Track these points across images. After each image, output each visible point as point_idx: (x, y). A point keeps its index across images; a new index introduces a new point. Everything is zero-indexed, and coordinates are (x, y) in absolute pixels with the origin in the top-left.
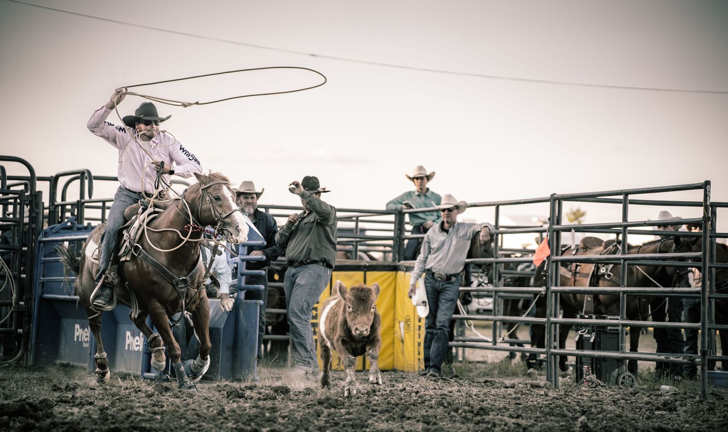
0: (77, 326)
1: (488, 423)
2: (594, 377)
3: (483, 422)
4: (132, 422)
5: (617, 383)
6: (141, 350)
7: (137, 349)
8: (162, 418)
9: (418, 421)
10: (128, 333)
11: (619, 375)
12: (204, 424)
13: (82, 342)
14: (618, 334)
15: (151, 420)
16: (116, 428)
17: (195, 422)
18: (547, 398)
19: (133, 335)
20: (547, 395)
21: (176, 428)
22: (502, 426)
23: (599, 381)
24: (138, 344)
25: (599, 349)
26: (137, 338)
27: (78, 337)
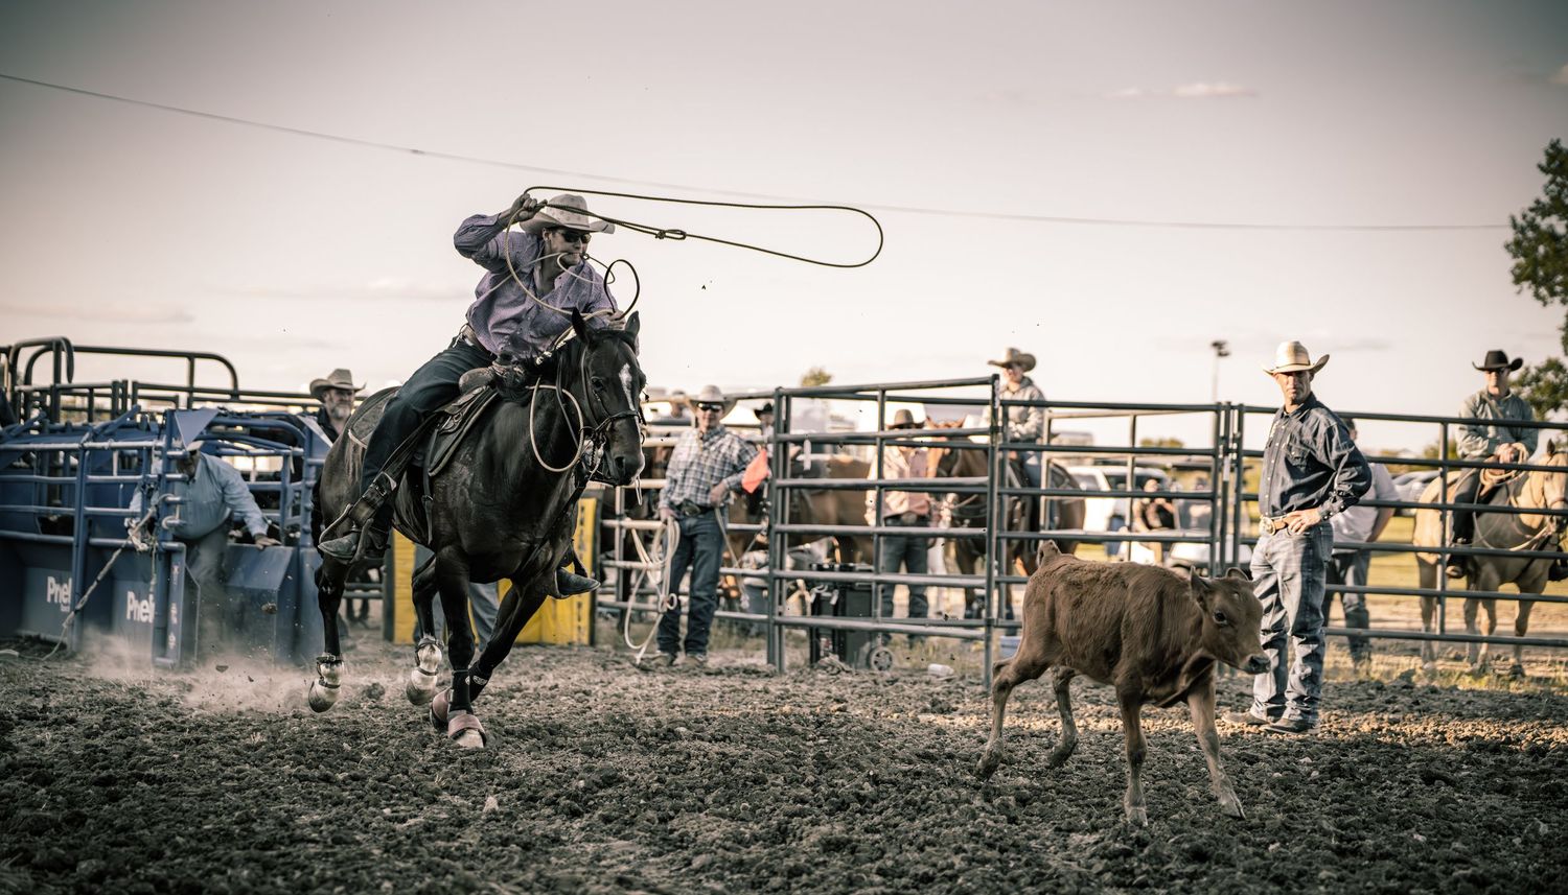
0: (51, 580)
1: (680, 753)
2: (835, 658)
3: (672, 753)
4: (134, 766)
5: (868, 665)
6: (151, 621)
7: (144, 619)
8: (181, 757)
9: (575, 751)
10: (131, 595)
11: (871, 651)
12: (247, 767)
13: (58, 605)
14: (870, 591)
15: (165, 761)
16: (110, 776)
17: (234, 764)
18: (767, 697)
19: (139, 598)
20: (767, 692)
21: (203, 776)
22: (701, 758)
23: (843, 664)
24: (146, 611)
25: (844, 614)
26: (145, 602)
27: (53, 597)
